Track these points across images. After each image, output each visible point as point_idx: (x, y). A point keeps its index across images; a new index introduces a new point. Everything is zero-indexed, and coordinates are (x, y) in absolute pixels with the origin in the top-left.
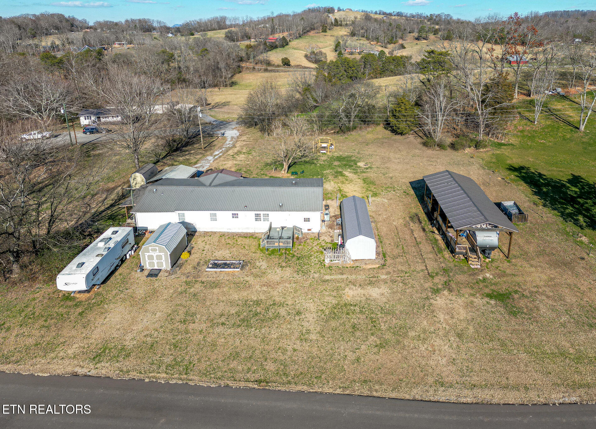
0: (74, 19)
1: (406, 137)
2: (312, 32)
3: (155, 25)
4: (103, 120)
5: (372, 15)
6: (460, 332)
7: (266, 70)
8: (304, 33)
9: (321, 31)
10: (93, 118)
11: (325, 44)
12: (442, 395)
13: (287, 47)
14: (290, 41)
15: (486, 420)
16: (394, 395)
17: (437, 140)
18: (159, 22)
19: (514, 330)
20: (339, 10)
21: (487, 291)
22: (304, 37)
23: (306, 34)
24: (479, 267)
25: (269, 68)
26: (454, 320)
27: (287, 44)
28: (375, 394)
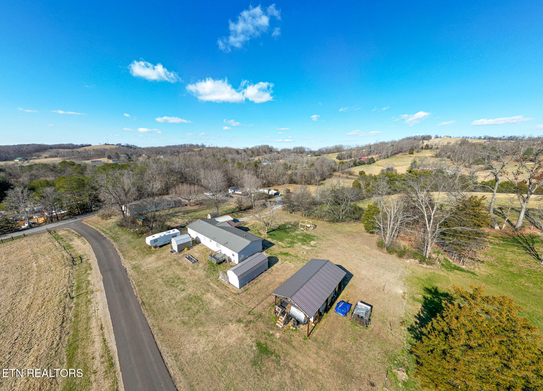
0: (272, 148)
1: (373, 236)
2: (400, 154)
3: (306, 150)
4: (236, 192)
5: (470, 140)
6: (217, 346)
7: (347, 178)
8: (392, 155)
9: (408, 153)
10: (233, 191)
11: (406, 163)
12: (169, 361)
13: (373, 164)
14: (377, 160)
15: (162, 385)
16: (158, 342)
17: (386, 243)
18: (308, 149)
19: (239, 370)
20: (437, 137)
21: (262, 341)
22: (390, 157)
23: (393, 156)
24: (281, 327)
25: (349, 177)
26: (224, 339)
27: (374, 162)
28: (155, 336)
